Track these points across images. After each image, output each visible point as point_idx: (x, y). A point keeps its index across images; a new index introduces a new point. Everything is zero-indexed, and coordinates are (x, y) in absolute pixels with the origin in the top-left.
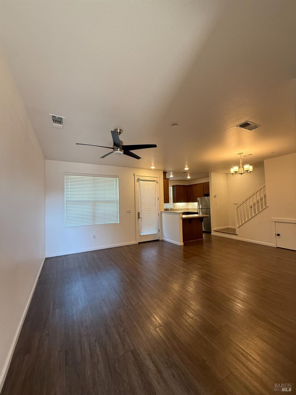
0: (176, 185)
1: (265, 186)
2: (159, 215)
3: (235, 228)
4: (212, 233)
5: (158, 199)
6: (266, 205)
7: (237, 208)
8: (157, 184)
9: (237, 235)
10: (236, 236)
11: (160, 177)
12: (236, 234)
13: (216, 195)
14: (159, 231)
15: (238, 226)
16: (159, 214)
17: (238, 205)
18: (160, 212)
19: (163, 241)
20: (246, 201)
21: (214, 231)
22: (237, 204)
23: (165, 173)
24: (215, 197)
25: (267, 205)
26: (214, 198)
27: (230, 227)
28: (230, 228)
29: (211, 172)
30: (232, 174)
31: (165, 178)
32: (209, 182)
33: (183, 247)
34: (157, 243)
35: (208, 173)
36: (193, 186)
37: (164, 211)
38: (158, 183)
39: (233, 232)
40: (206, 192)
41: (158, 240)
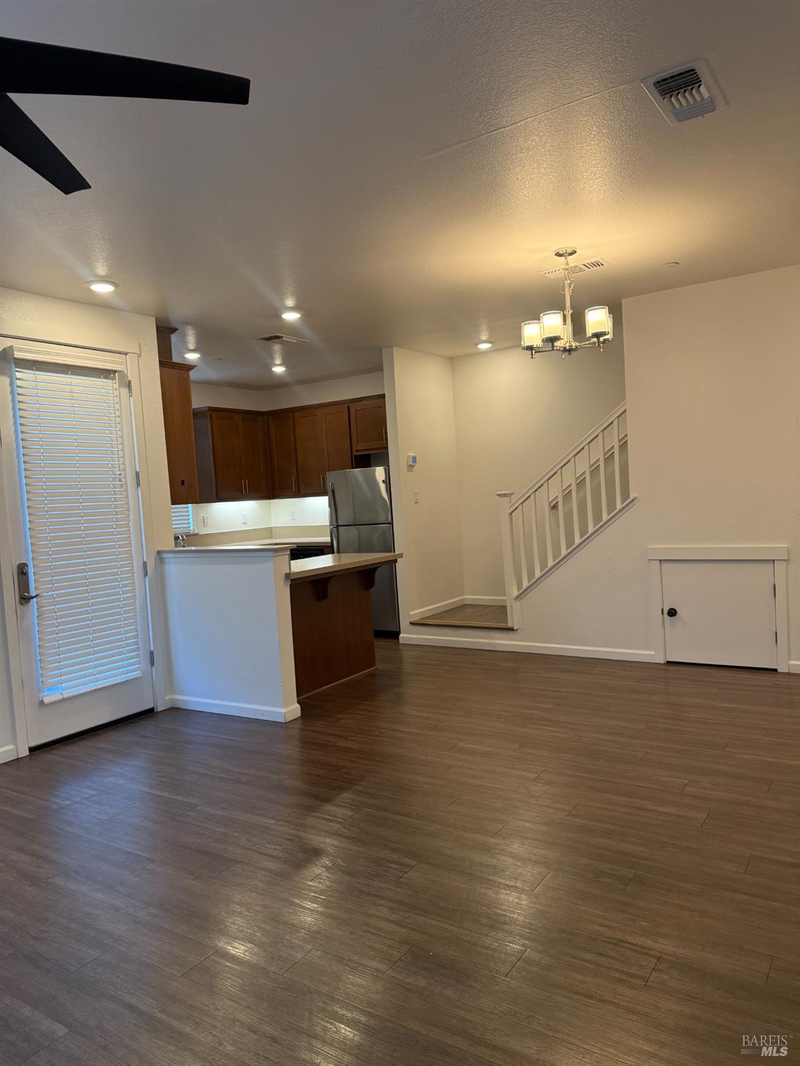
0: (212, 409)
1: (625, 411)
2: (146, 574)
3: (505, 600)
4: (401, 635)
5: (138, 484)
6: (626, 494)
7: (511, 513)
8: (125, 391)
9: (511, 629)
10: (511, 634)
11: (139, 356)
12: (510, 625)
13: (414, 459)
14: (152, 664)
15: (516, 593)
16: (145, 564)
17: (514, 498)
18: (153, 555)
19: (175, 711)
20: (548, 479)
21: (412, 624)
22: (512, 494)
23: (165, 332)
24: (411, 467)
25: (632, 496)
26: (408, 471)
27: (469, 597)
28: (467, 603)
29: (391, 347)
30: (530, 348)
31: (166, 361)
32: (383, 396)
33: (298, 725)
34: (147, 727)
35: (380, 350)
36: (297, 414)
37: (170, 545)
38: (129, 385)
39: (495, 618)
40: (360, 447)
41: (149, 713)
